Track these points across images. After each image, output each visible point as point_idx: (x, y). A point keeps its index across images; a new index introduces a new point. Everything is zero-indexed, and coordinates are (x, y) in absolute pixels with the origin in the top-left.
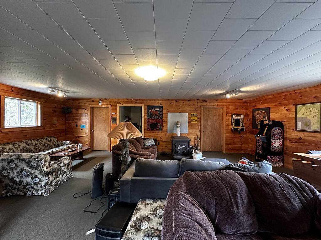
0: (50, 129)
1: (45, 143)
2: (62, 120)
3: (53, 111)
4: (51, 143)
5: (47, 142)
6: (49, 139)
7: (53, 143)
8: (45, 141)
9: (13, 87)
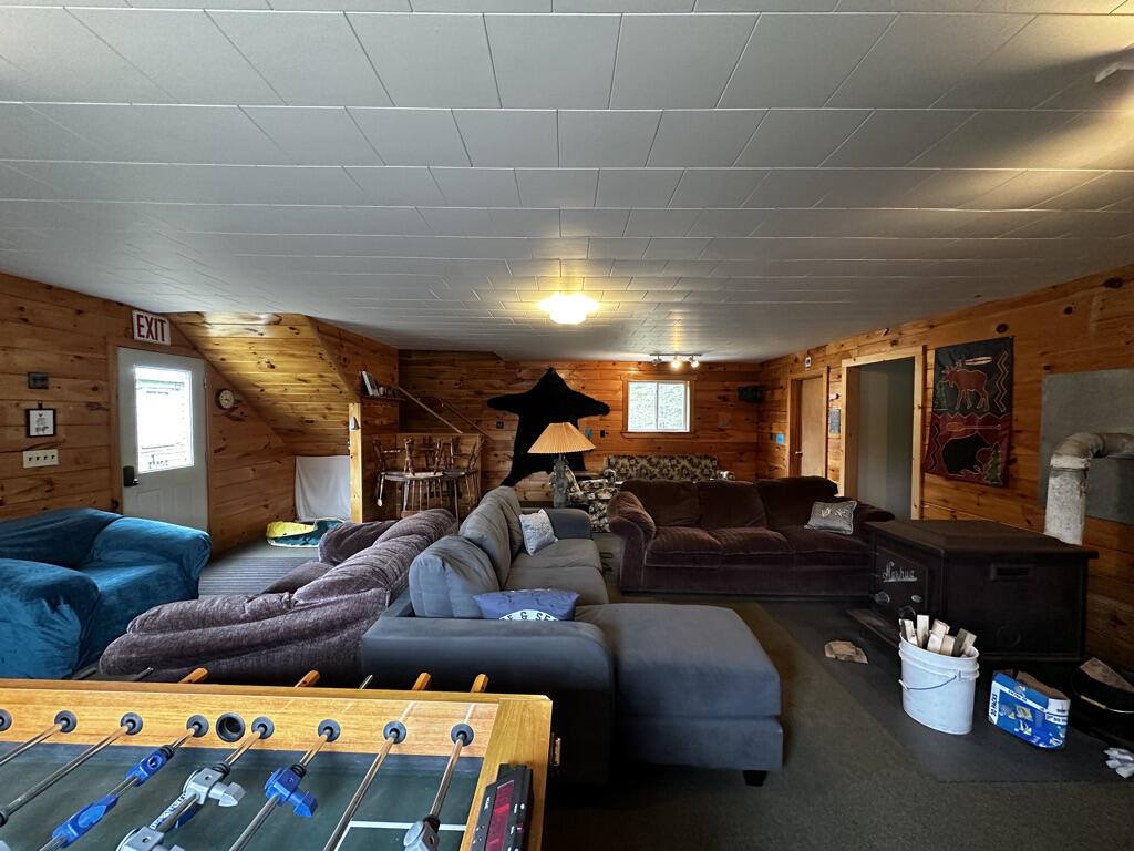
0: (710, 441)
1: (683, 467)
2: (747, 419)
3: (719, 397)
4: (699, 471)
5: (688, 466)
6: (696, 461)
7: (703, 470)
8: (685, 462)
9: (640, 363)
